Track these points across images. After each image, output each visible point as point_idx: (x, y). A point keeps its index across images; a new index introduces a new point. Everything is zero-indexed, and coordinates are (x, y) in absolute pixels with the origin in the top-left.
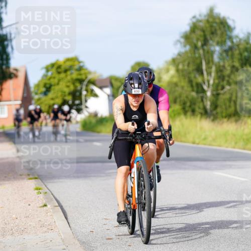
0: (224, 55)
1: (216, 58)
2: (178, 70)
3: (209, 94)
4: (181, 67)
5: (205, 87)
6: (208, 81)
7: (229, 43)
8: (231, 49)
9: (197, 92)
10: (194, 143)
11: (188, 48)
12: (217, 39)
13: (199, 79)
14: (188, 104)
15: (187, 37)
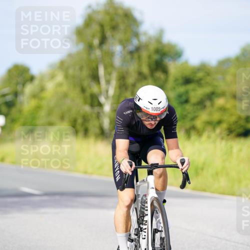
0: (129, 57)
1: (117, 61)
2: (66, 77)
3: (107, 108)
4: (71, 72)
5: (102, 99)
6: (107, 91)
7: (135, 42)
8: (138, 49)
9: (92, 105)
10: (85, 173)
11: (81, 46)
12: (120, 35)
13: (95, 89)
14: (80, 121)
15: (80, 33)
